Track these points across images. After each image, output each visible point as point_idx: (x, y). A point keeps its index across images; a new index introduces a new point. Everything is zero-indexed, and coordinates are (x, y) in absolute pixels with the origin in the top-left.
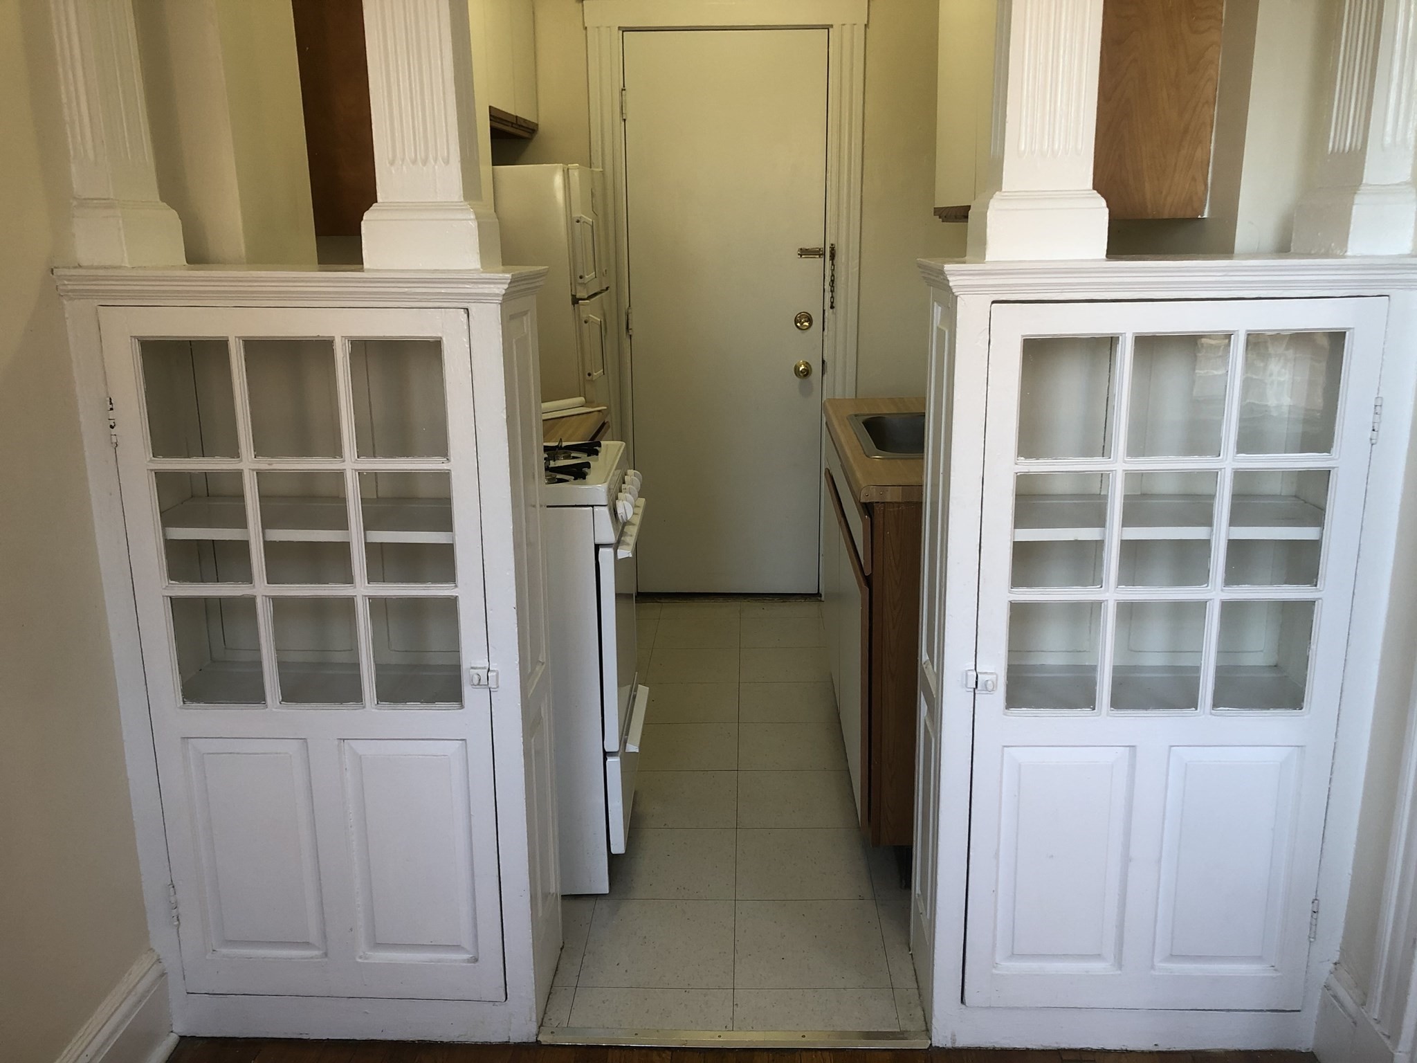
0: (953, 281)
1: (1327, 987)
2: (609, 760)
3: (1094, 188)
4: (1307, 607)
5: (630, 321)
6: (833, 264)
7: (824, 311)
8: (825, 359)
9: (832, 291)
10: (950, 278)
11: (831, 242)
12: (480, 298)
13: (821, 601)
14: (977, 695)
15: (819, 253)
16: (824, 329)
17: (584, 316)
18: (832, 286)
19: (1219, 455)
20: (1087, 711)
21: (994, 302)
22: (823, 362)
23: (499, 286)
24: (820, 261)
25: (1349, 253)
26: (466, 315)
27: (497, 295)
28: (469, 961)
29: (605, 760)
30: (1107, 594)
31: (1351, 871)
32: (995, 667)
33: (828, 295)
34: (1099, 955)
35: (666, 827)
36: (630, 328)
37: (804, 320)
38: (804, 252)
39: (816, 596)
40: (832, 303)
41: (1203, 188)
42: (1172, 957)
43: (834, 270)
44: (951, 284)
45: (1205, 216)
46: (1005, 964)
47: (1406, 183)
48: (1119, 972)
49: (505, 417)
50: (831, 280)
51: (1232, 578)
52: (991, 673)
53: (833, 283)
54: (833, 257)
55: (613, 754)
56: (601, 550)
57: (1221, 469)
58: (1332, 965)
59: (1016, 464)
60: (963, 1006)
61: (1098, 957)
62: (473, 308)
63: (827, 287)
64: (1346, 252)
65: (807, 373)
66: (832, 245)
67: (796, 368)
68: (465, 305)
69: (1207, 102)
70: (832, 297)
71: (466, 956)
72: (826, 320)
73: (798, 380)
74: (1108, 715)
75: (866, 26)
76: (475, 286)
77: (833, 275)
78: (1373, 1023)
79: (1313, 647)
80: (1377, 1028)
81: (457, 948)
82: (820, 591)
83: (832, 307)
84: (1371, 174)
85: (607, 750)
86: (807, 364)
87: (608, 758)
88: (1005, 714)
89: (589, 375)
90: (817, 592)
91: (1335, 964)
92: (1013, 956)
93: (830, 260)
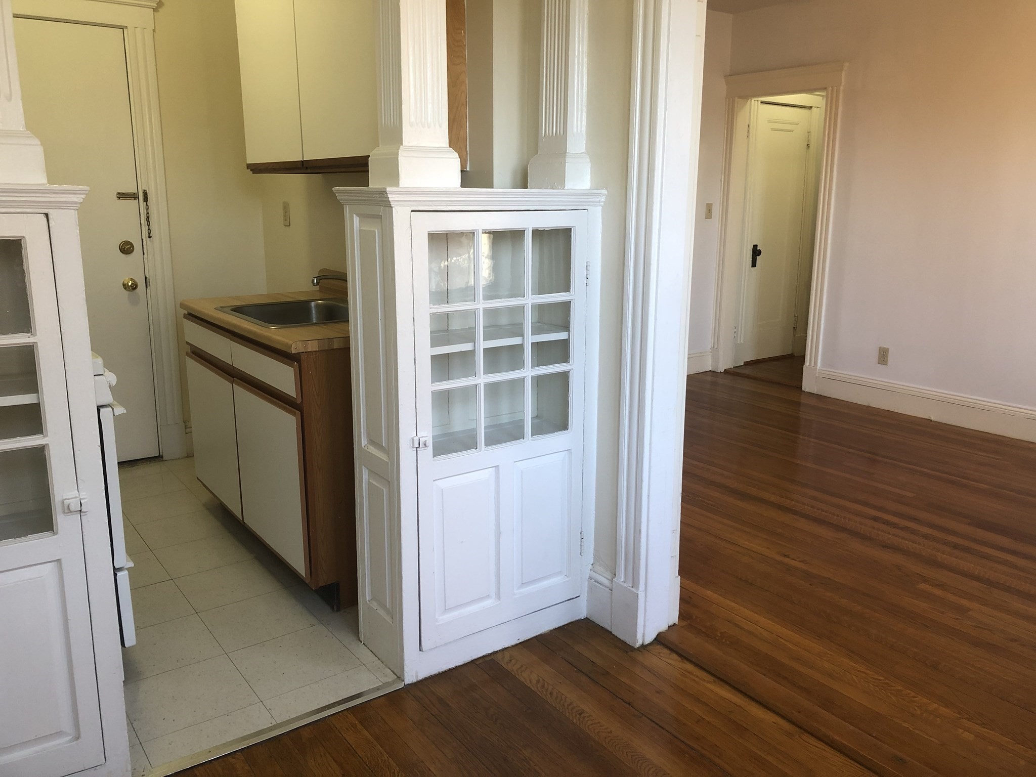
0: (391, 198)
1: (590, 578)
2: (119, 574)
3: (450, 147)
4: (564, 377)
6: (147, 205)
7: (142, 240)
8: (147, 276)
9: (148, 225)
10: (389, 196)
11: (143, 189)
12: (60, 206)
13: (163, 461)
14: (418, 452)
15: (135, 196)
16: (144, 254)
18: (148, 221)
19: (524, 297)
20: (473, 450)
21: (412, 211)
22: (146, 278)
23: (78, 196)
24: (134, 203)
25: (566, 188)
26: (45, 219)
27: (76, 203)
28: (70, 741)
29: (115, 575)
30: (480, 380)
31: (594, 512)
32: (427, 434)
33: (145, 228)
34: (488, 596)
37: (126, 248)
38: (121, 196)
39: (159, 458)
40: (149, 234)
41: (465, 153)
42: (523, 584)
43: (148, 209)
44: (390, 199)
45: (468, 170)
46: (441, 618)
47: (584, 153)
48: (499, 602)
49: (85, 297)
50: (147, 217)
51: (538, 362)
52: (427, 436)
53: (148, 219)
54: (146, 199)
55: (120, 569)
56: (102, 410)
57: (526, 304)
58: (591, 566)
59: (430, 308)
60: (421, 652)
61: (488, 597)
62: (51, 212)
63: (143, 221)
64: (564, 187)
65: (134, 287)
66: (145, 190)
67: (125, 286)
68: (46, 211)
69: (463, 104)
70: (149, 229)
71: (68, 738)
72: (145, 247)
73: (126, 293)
74: (485, 450)
75: (154, 31)
76: (58, 196)
77: (148, 213)
78: (622, 584)
79: (571, 395)
80: (625, 585)
81: (59, 734)
83: (150, 237)
84: (570, 148)
85: (117, 567)
86: (133, 280)
88: (434, 461)
90: (159, 454)
91: (592, 565)
92: (446, 610)
93: (144, 201)
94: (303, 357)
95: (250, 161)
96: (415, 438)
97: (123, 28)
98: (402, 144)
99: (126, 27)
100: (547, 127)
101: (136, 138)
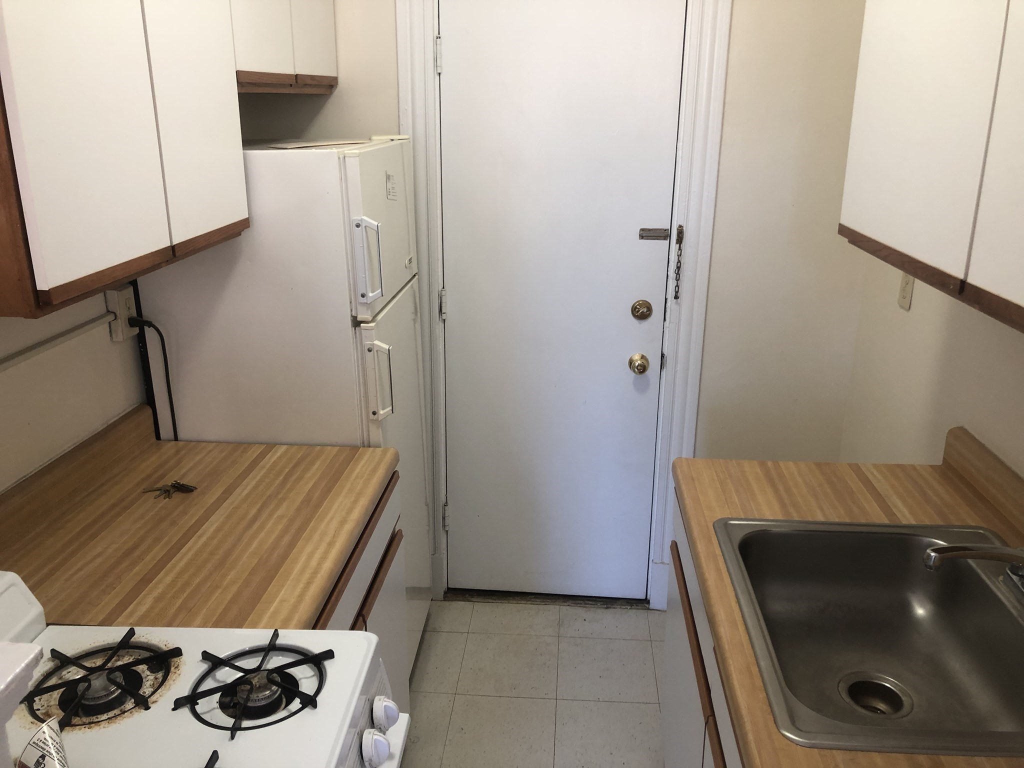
5: (443, 305)
6: (680, 249)
7: (666, 299)
8: (665, 352)
9: (677, 280)
11: (679, 223)
13: (649, 609)
15: (664, 235)
16: (665, 320)
17: (367, 343)
18: (678, 274)
22: (663, 356)
24: (663, 245)
33: (672, 284)
36: (443, 311)
37: (642, 312)
38: (647, 234)
39: (644, 603)
40: (677, 292)
43: (681, 254)
50: (677, 267)
53: (678, 271)
54: (680, 240)
63: (672, 274)
65: (642, 369)
66: (680, 226)
67: (631, 362)
70: (677, 286)
72: (668, 310)
73: (632, 374)
77: (679, 262)
82: (648, 598)
83: (676, 297)
86: (643, 357)
89: (374, 413)
90: (644, 598)
93: (677, 243)
101: (680, 144)
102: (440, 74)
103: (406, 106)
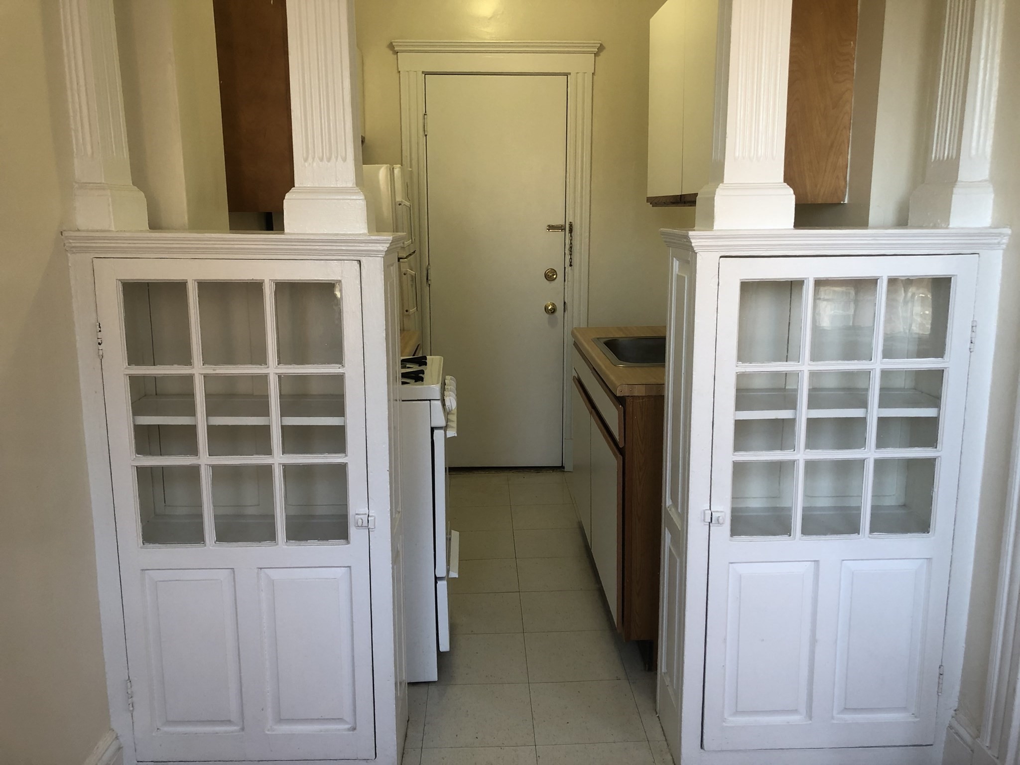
0: (695, 243)
1: (950, 727)
2: (439, 583)
3: (785, 182)
4: (930, 463)
5: (429, 275)
6: (571, 236)
7: (565, 268)
8: (566, 301)
9: (571, 255)
10: (692, 241)
11: (570, 221)
12: (369, 253)
13: (564, 471)
14: (711, 527)
15: (562, 228)
16: (565, 281)
17: (403, 270)
18: (571, 251)
19: (871, 359)
20: (786, 537)
21: (721, 257)
22: (565, 303)
23: (383, 245)
24: (560, 234)
25: (951, 226)
26: (358, 265)
27: (382, 251)
28: (349, 730)
29: (436, 583)
30: (799, 455)
31: (964, 645)
32: (723, 508)
33: (568, 257)
34: (796, 710)
35: (473, 633)
36: (429, 279)
37: (550, 276)
38: (551, 227)
39: (561, 468)
40: (571, 262)
41: (843, 183)
42: (846, 710)
43: (572, 240)
44: (693, 245)
45: (846, 202)
46: (731, 719)
47: (986, 181)
48: (810, 722)
50: (570, 247)
51: (881, 443)
52: (722, 512)
53: (571, 249)
54: (571, 231)
55: (441, 579)
56: (436, 432)
57: (872, 369)
58: (954, 712)
59: (737, 366)
60: (702, 751)
61: (795, 711)
62: (363, 260)
63: (567, 252)
64: (949, 225)
65: (553, 311)
66: (571, 223)
67: (546, 308)
68: (358, 258)
69: (845, 127)
70: (571, 258)
71: (347, 726)
72: (566, 274)
73: (547, 316)
74: (800, 539)
75: (593, 74)
76: (367, 245)
77: (571, 243)
78: (985, 748)
79: (935, 490)
80: (989, 752)
81: (340, 720)
82: (564, 465)
83: (571, 265)
84: (964, 174)
85: (437, 576)
86: (553, 305)
87: (438, 582)
88: (730, 540)
89: (407, 311)
90: (561, 466)
91: (955, 710)
92: (737, 713)
93: (569, 233)
94: (628, 401)
95: (650, 195)
96: (707, 512)
97: (567, 74)
98: (722, 182)
99: (570, 74)
100: (939, 151)
101: (568, 175)
102: (426, 135)
103: (406, 153)
